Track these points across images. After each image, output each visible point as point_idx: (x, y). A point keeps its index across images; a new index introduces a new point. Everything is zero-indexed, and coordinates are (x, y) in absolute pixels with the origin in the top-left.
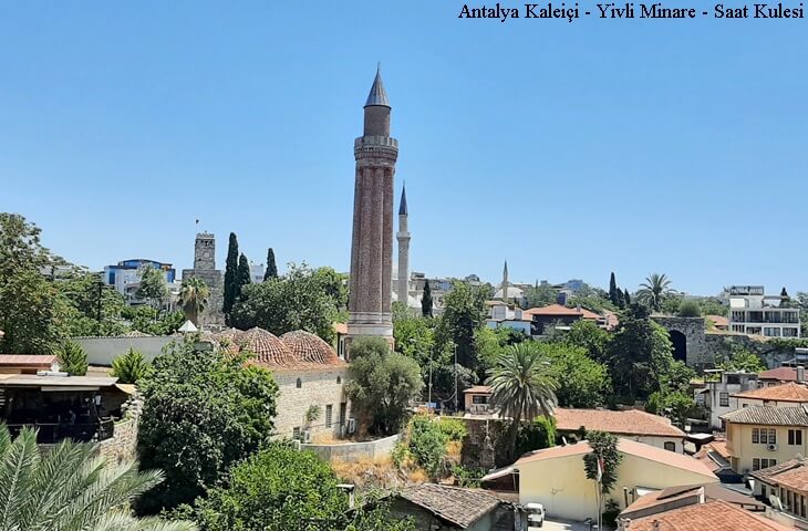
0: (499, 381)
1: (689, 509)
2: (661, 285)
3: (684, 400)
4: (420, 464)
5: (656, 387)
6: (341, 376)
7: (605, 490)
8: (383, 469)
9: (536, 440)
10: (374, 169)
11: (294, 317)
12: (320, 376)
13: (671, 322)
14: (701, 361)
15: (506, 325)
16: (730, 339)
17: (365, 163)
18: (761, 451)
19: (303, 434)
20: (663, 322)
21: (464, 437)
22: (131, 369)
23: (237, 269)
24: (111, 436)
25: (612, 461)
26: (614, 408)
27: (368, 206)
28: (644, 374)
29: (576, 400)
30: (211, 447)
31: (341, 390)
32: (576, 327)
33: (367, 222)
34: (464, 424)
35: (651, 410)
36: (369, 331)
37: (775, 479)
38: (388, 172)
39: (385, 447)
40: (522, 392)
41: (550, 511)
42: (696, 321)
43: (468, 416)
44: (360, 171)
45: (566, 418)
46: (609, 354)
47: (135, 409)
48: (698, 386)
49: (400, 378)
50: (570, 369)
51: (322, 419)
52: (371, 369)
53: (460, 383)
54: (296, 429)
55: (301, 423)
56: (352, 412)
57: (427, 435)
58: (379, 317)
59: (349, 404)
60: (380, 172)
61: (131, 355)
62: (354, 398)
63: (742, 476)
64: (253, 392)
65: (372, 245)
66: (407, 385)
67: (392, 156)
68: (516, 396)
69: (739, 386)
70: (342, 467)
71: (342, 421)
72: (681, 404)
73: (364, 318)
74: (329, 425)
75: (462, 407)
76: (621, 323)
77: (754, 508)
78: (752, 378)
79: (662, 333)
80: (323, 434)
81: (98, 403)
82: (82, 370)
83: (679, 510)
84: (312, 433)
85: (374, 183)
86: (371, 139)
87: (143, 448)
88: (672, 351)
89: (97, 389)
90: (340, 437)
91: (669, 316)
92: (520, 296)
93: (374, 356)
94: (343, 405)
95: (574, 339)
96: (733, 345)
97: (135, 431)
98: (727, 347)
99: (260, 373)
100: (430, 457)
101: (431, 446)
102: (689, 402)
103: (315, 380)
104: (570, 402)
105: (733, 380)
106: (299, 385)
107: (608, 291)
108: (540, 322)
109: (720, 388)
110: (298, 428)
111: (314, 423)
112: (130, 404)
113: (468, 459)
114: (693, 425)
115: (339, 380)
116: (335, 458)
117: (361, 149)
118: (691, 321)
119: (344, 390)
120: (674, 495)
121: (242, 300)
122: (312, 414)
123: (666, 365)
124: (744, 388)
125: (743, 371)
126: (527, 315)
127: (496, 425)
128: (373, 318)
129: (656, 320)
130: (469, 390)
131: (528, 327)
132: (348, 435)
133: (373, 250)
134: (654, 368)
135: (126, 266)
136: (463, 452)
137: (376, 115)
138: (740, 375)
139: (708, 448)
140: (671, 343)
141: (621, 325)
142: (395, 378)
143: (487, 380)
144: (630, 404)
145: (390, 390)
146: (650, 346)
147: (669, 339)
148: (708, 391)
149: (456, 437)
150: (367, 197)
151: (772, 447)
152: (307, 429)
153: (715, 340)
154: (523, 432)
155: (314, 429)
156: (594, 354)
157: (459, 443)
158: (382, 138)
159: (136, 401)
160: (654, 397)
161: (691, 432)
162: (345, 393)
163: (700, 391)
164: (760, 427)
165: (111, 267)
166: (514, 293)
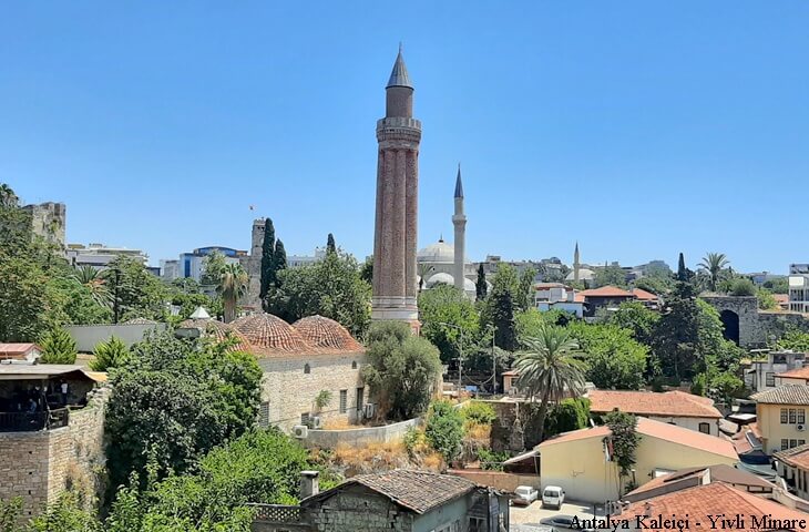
0: (525, 363)
1: (689, 491)
2: (719, 265)
3: (731, 380)
4: (436, 448)
5: (703, 369)
6: (356, 360)
7: (624, 473)
8: (393, 454)
9: (565, 422)
10: (395, 151)
11: (327, 302)
12: (333, 362)
13: (725, 301)
14: (755, 341)
15: (558, 307)
16: (783, 318)
17: (387, 144)
18: (789, 432)
19: (312, 420)
20: (715, 302)
21: (493, 421)
22: (112, 357)
23: (271, 256)
24: (65, 424)
25: (630, 443)
26: (658, 389)
27: (389, 189)
28: (690, 356)
29: (619, 381)
30: (182, 435)
31: (357, 375)
32: (625, 308)
33: (389, 205)
34: (495, 406)
35: (697, 391)
36: (392, 315)
37: (792, 460)
38: (410, 153)
39: (397, 432)
40: (548, 374)
41: (571, 494)
42: (749, 301)
43: (505, 399)
44: (382, 153)
45: (600, 400)
46: (654, 334)
47: (100, 398)
48: (748, 366)
49: (416, 362)
50: (611, 352)
51: (335, 403)
52: (387, 353)
53: (498, 367)
54: (305, 415)
55: (310, 408)
56: (370, 396)
57: (444, 419)
58: (402, 301)
59: (367, 388)
60: (402, 154)
61: (113, 342)
62: (371, 382)
63: (770, 457)
64: (236, 378)
65: (394, 228)
66: (423, 369)
67: (415, 137)
68: (541, 378)
69: (785, 366)
70: (350, 452)
71: (359, 406)
72: (727, 385)
73: (387, 302)
74: (343, 410)
75: (501, 390)
76: (667, 303)
77: (760, 489)
78: (798, 357)
79: (713, 313)
80: (335, 419)
81: (65, 391)
82: (71, 358)
83: (679, 492)
84: (324, 418)
85: (396, 165)
86: (393, 120)
87: (109, 436)
88: (723, 332)
89: (46, 377)
90: (355, 422)
91: (723, 295)
92: (591, 278)
93: (392, 339)
94: (360, 391)
95: (621, 320)
96: (786, 324)
97: (100, 420)
98: (781, 327)
99: (244, 359)
100: (446, 441)
101: (448, 430)
102: (735, 382)
103: (328, 365)
104: (612, 384)
105: (779, 359)
106: (307, 370)
107: (676, 271)
108: (592, 304)
109: (766, 368)
110: (307, 414)
111: (325, 409)
112: (95, 392)
113: (498, 442)
114: (742, 405)
115: (354, 365)
116: (343, 444)
117: (384, 131)
118: (744, 300)
119: (360, 374)
120: (681, 477)
121: (278, 286)
122: (322, 400)
123: (714, 344)
124: (791, 368)
125: (791, 351)
126: (579, 297)
127: (526, 408)
128: (396, 302)
129: (708, 301)
130: (509, 373)
131: (580, 309)
132: (365, 421)
133: (396, 233)
134: (701, 349)
135: (200, 253)
136: (492, 435)
137: (398, 96)
138: (787, 354)
139: (748, 429)
140: (721, 324)
141: (667, 305)
142: (411, 362)
143: (515, 363)
144: (676, 385)
145: (406, 374)
146: (695, 326)
147: (720, 319)
148: (755, 372)
149: (484, 421)
150: (389, 180)
151: (800, 428)
152: (318, 414)
153: (768, 319)
154: (553, 415)
155: (326, 415)
156: (639, 336)
157: (488, 427)
158: (404, 119)
159: (102, 389)
160: (700, 379)
161: (738, 413)
162: (362, 378)
163: (749, 371)
164: (788, 407)
165: (186, 254)
166: (586, 274)
